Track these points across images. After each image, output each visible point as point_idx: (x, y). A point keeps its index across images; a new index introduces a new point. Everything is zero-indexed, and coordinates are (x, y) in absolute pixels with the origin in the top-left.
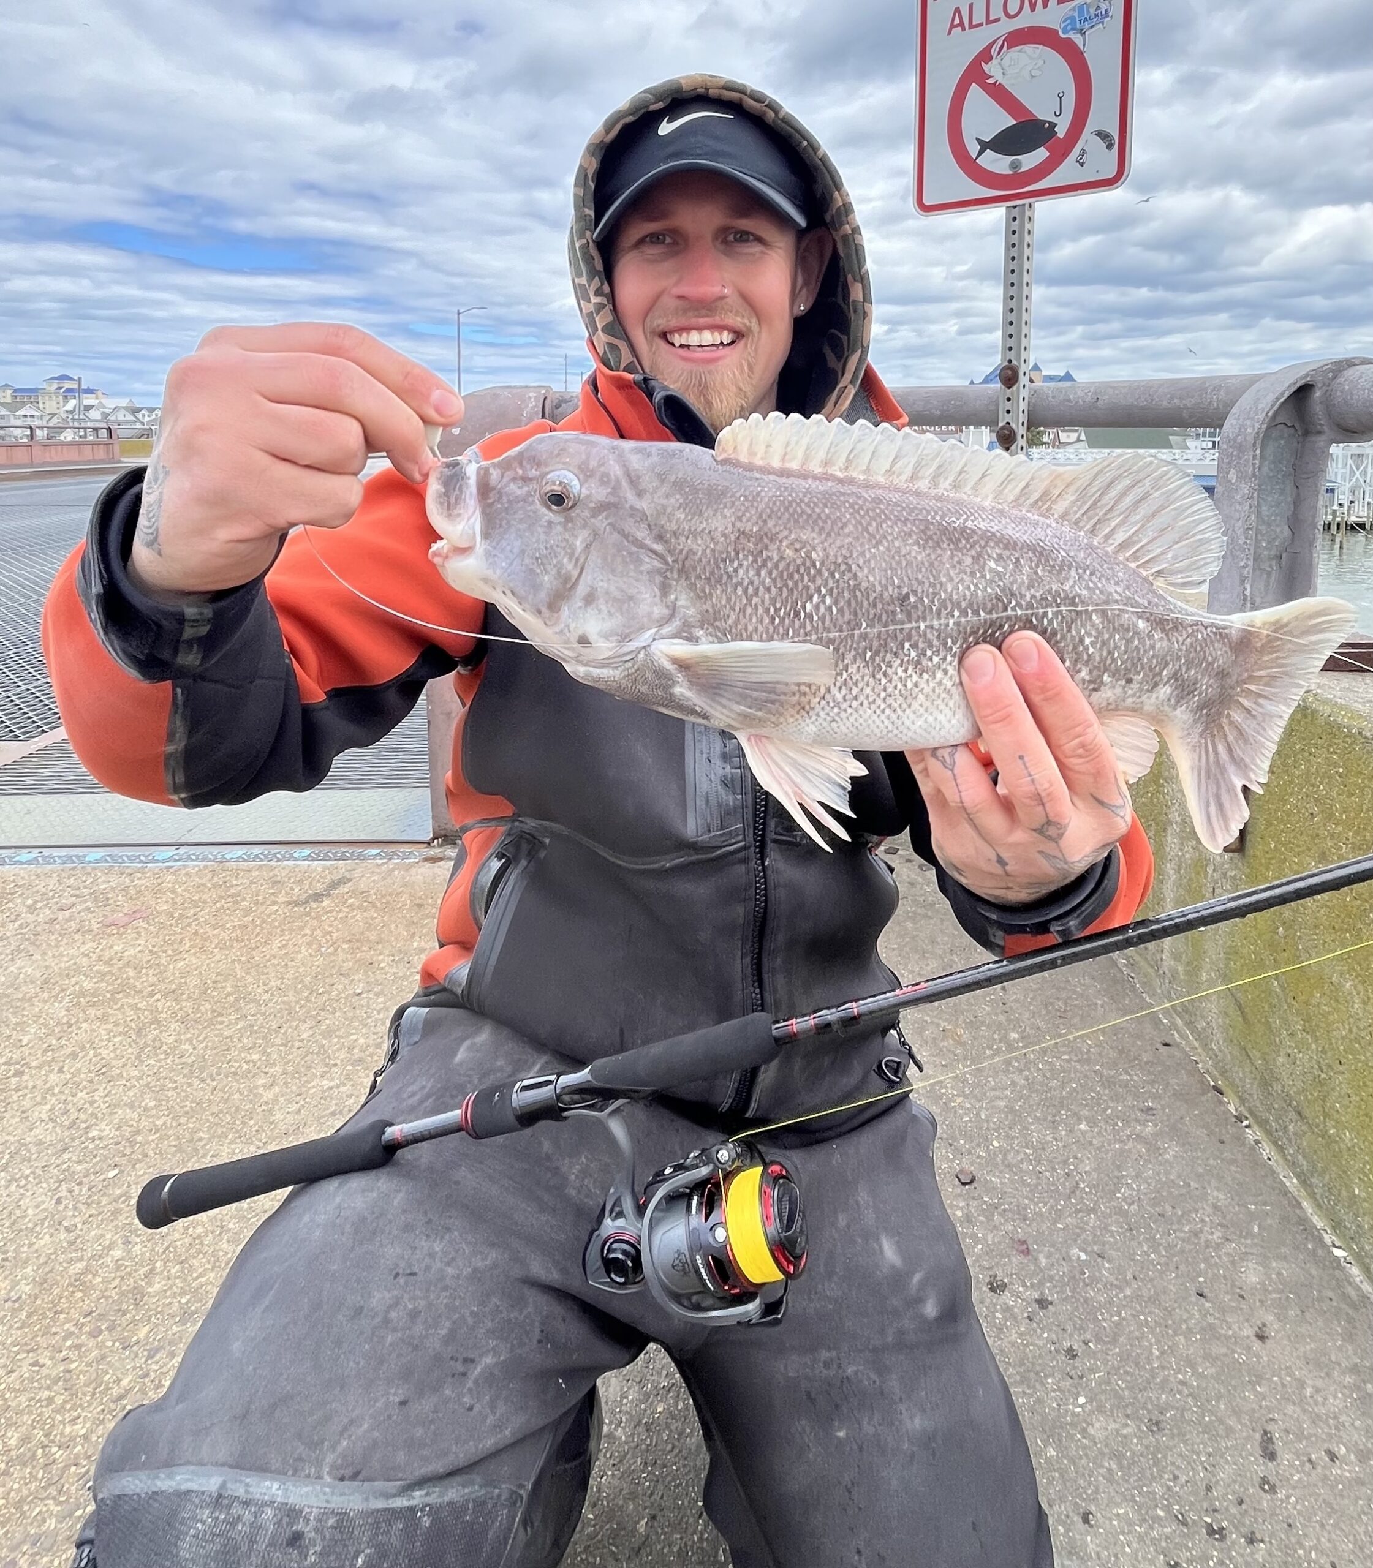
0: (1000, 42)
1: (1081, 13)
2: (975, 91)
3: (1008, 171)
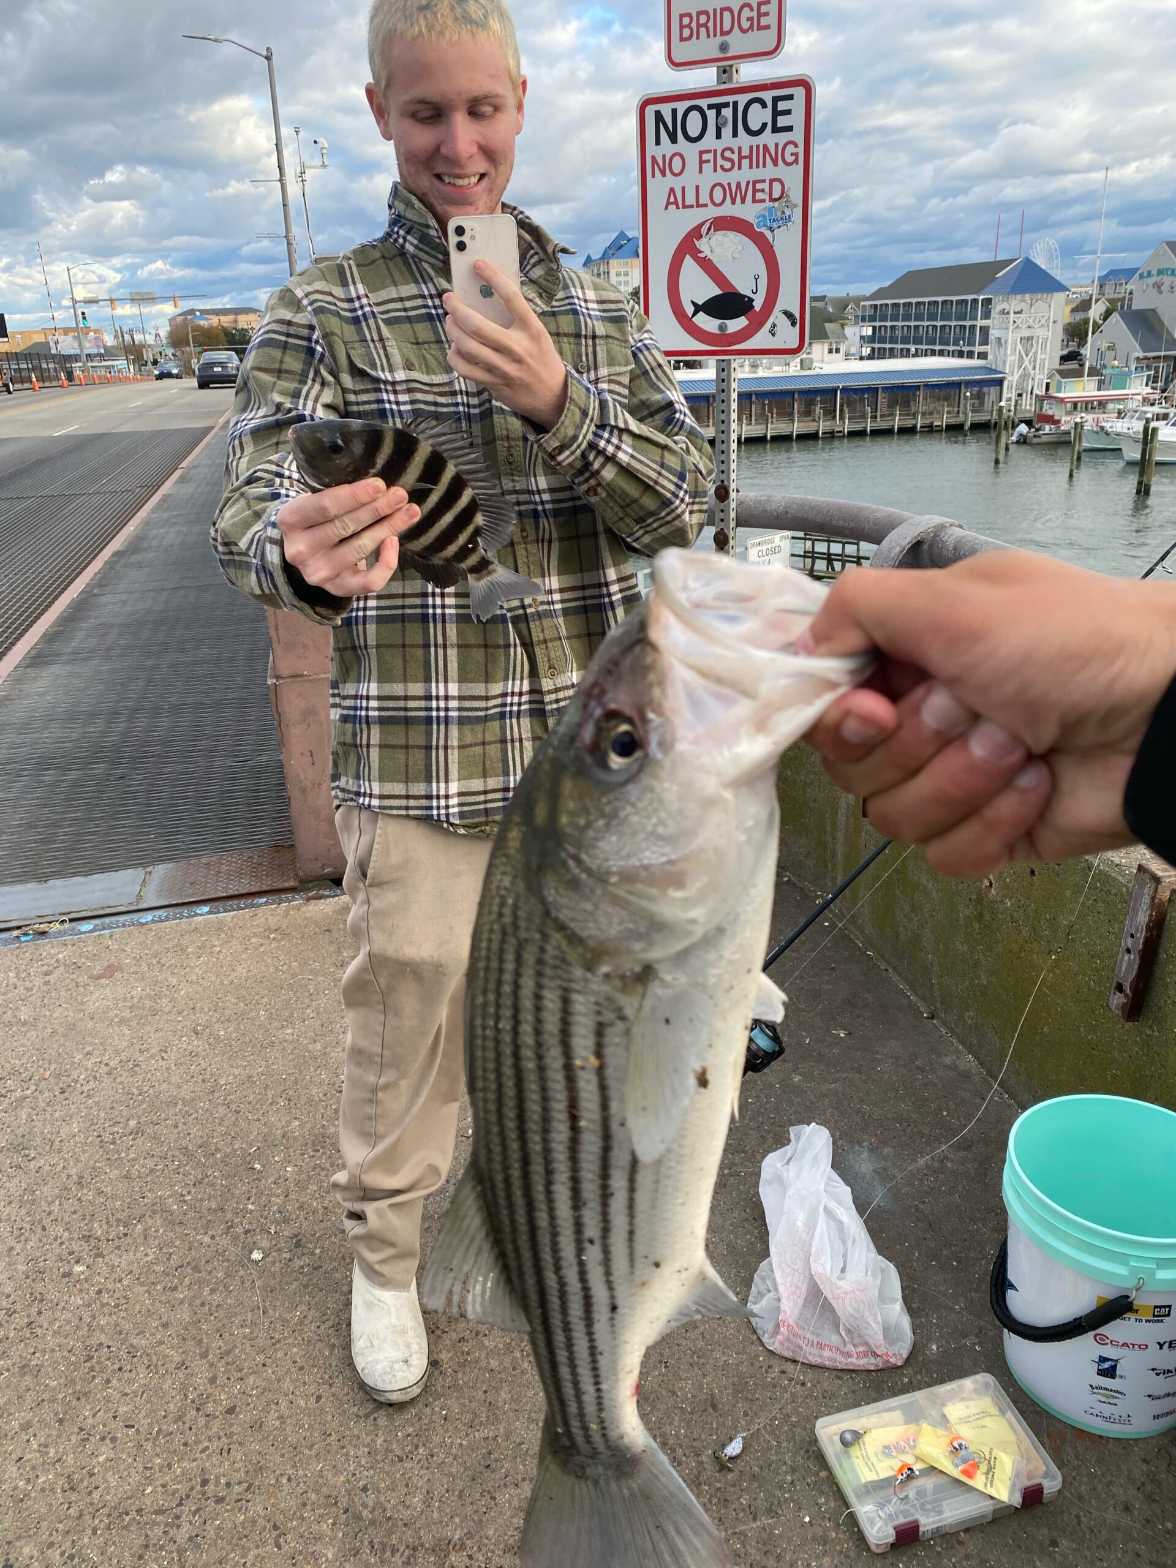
0: (707, 225)
3: (717, 332)
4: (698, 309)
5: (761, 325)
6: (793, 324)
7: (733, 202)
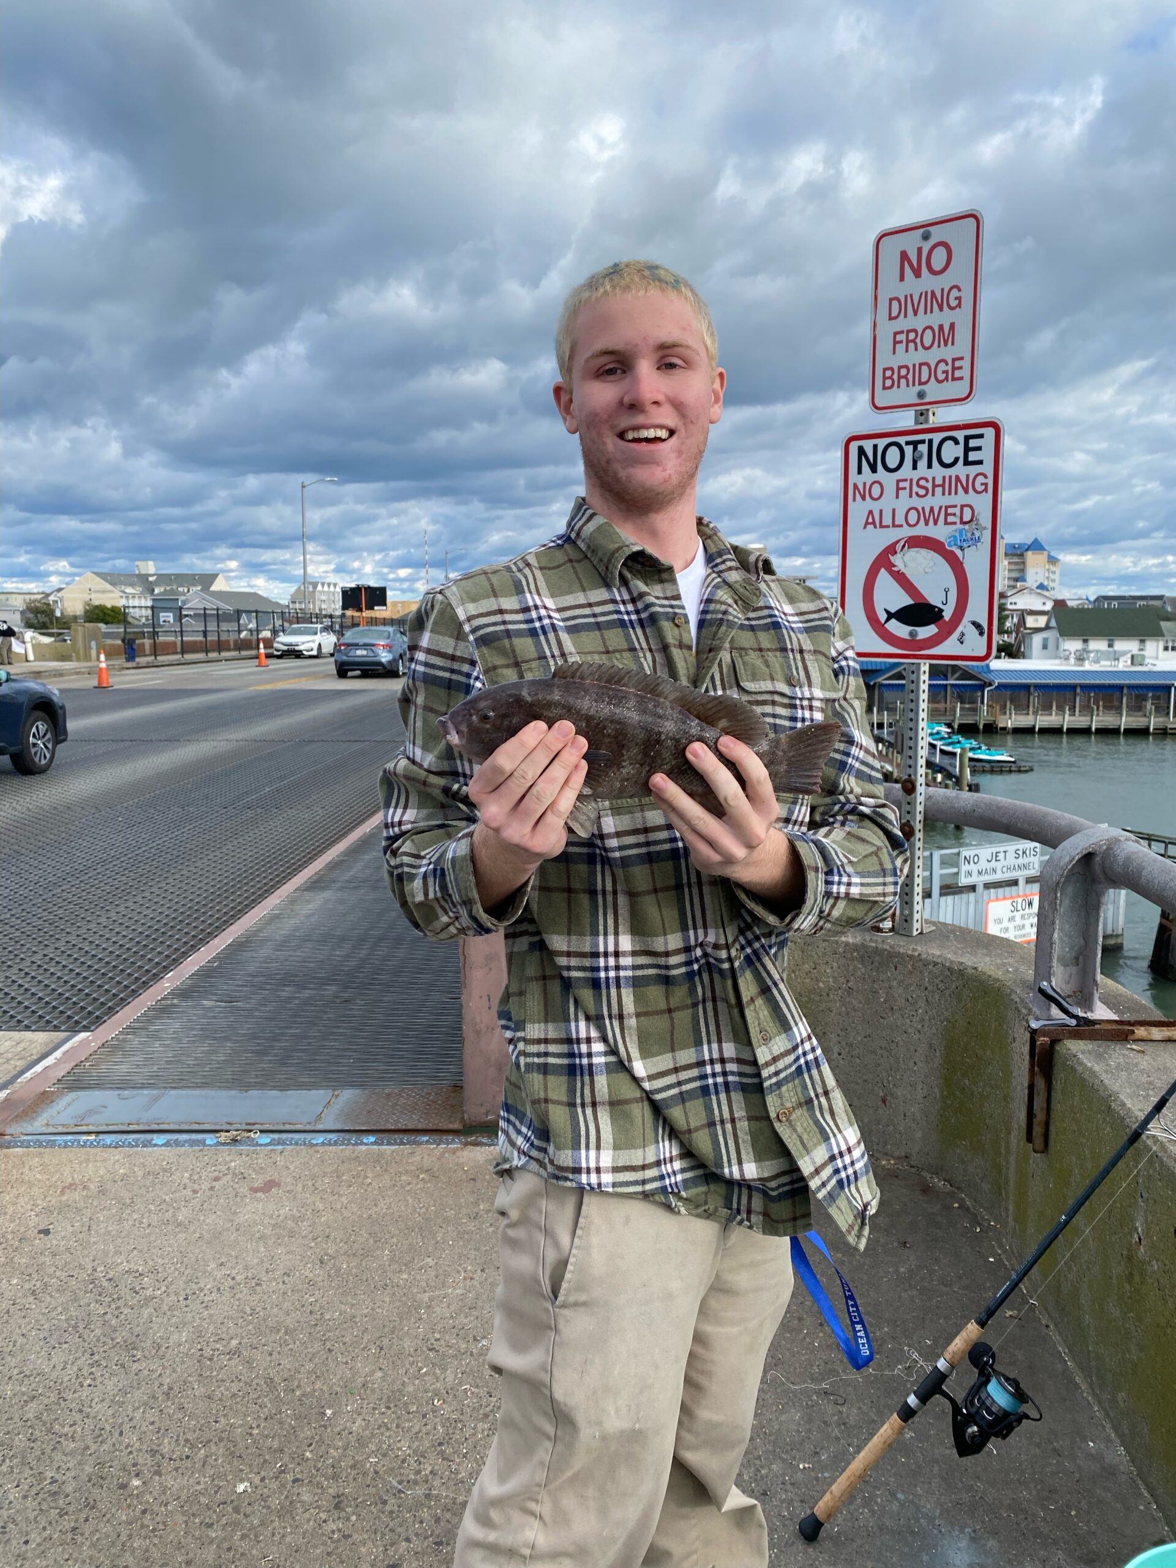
1: (961, 535)
2: (883, 573)
3: (907, 637)
4: (890, 616)
5: (950, 633)
6: (981, 634)
7: (927, 523)
